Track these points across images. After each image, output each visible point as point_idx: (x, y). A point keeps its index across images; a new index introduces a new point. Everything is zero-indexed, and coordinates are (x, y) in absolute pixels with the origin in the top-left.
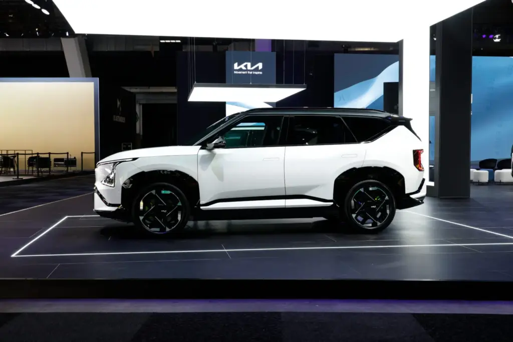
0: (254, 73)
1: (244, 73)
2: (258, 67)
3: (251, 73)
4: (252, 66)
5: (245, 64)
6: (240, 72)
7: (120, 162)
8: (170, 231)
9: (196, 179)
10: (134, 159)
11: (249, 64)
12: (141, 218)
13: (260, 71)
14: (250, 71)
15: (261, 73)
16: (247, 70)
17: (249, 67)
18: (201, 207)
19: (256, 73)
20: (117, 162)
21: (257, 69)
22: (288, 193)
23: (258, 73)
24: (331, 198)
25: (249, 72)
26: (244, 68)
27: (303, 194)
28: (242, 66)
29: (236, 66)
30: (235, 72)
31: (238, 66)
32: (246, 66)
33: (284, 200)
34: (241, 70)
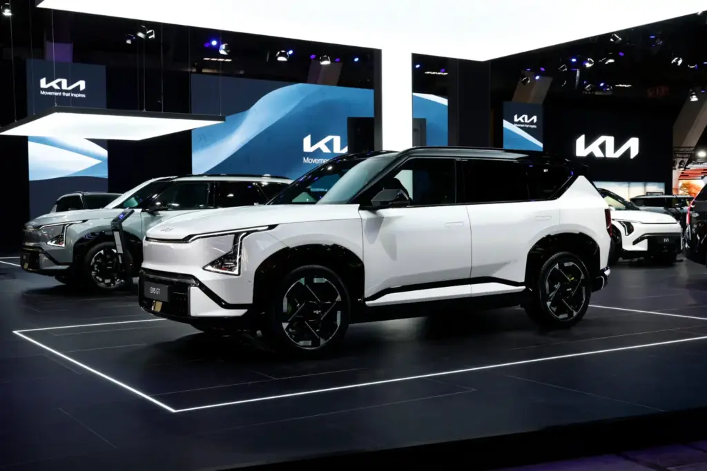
0: (72, 95)
1: (56, 94)
2: (79, 86)
3: (68, 95)
4: (68, 85)
5: (58, 80)
6: (50, 93)
7: (248, 233)
8: (326, 343)
9: (361, 257)
10: (271, 227)
11: (64, 82)
12: (285, 325)
13: (82, 92)
14: (67, 91)
15: (83, 96)
16: (61, 91)
17: (64, 86)
18: (367, 303)
19: (76, 95)
20: (243, 232)
21: (77, 90)
22: (474, 276)
23: (80, 95)
24: (522, 280)
25: (64, 94)
26: (57, 87)
27: (490, 275)
28: (54, 84)
29: (43, 83)
30: (43, 93)
31: (47, 83)
32: (59, 84)
33: (469, 286)
34: (51, 89)
